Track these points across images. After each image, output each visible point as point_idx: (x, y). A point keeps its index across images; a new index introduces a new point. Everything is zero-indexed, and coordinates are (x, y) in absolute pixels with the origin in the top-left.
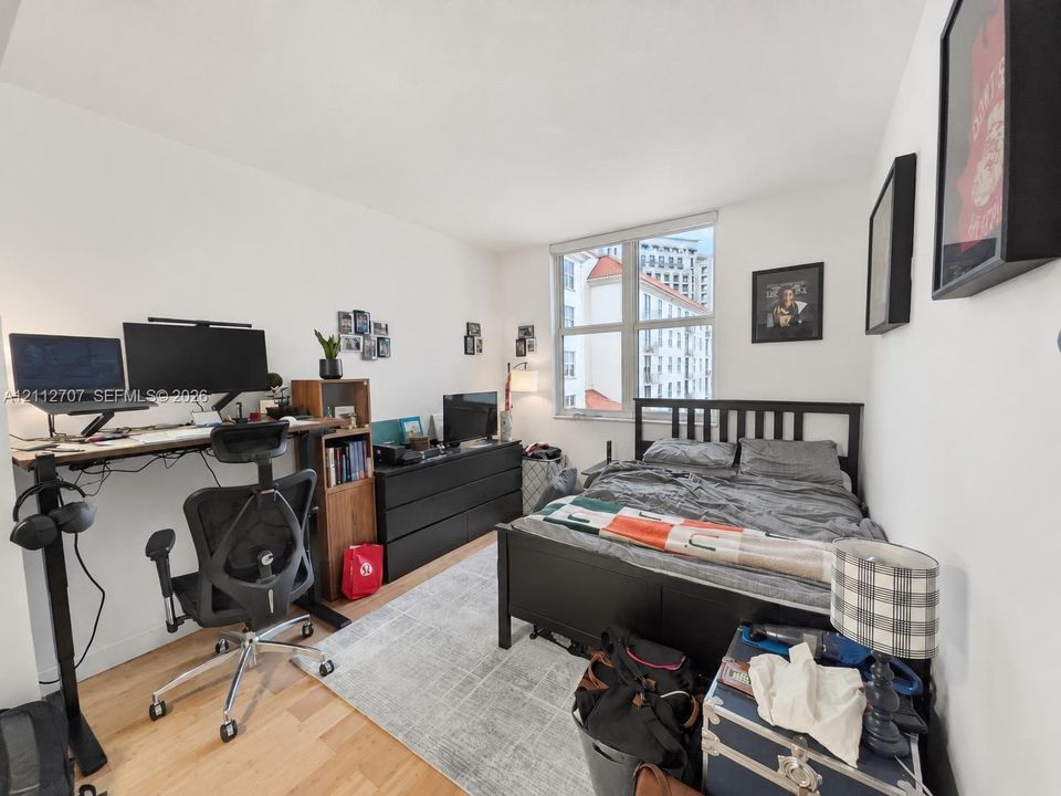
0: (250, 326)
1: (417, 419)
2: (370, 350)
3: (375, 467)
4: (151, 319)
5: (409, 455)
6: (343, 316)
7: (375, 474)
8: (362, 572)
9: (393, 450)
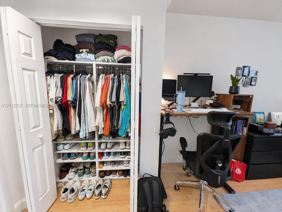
0: (209, 74)
1: (263, 113)
2: (247, 83)
3: (248, 132)
4: (184, 74)
5: (266, 130)
6: (238, 69)
7: (248, 135)
8: (236, 171)
9: (258, 126)
